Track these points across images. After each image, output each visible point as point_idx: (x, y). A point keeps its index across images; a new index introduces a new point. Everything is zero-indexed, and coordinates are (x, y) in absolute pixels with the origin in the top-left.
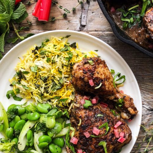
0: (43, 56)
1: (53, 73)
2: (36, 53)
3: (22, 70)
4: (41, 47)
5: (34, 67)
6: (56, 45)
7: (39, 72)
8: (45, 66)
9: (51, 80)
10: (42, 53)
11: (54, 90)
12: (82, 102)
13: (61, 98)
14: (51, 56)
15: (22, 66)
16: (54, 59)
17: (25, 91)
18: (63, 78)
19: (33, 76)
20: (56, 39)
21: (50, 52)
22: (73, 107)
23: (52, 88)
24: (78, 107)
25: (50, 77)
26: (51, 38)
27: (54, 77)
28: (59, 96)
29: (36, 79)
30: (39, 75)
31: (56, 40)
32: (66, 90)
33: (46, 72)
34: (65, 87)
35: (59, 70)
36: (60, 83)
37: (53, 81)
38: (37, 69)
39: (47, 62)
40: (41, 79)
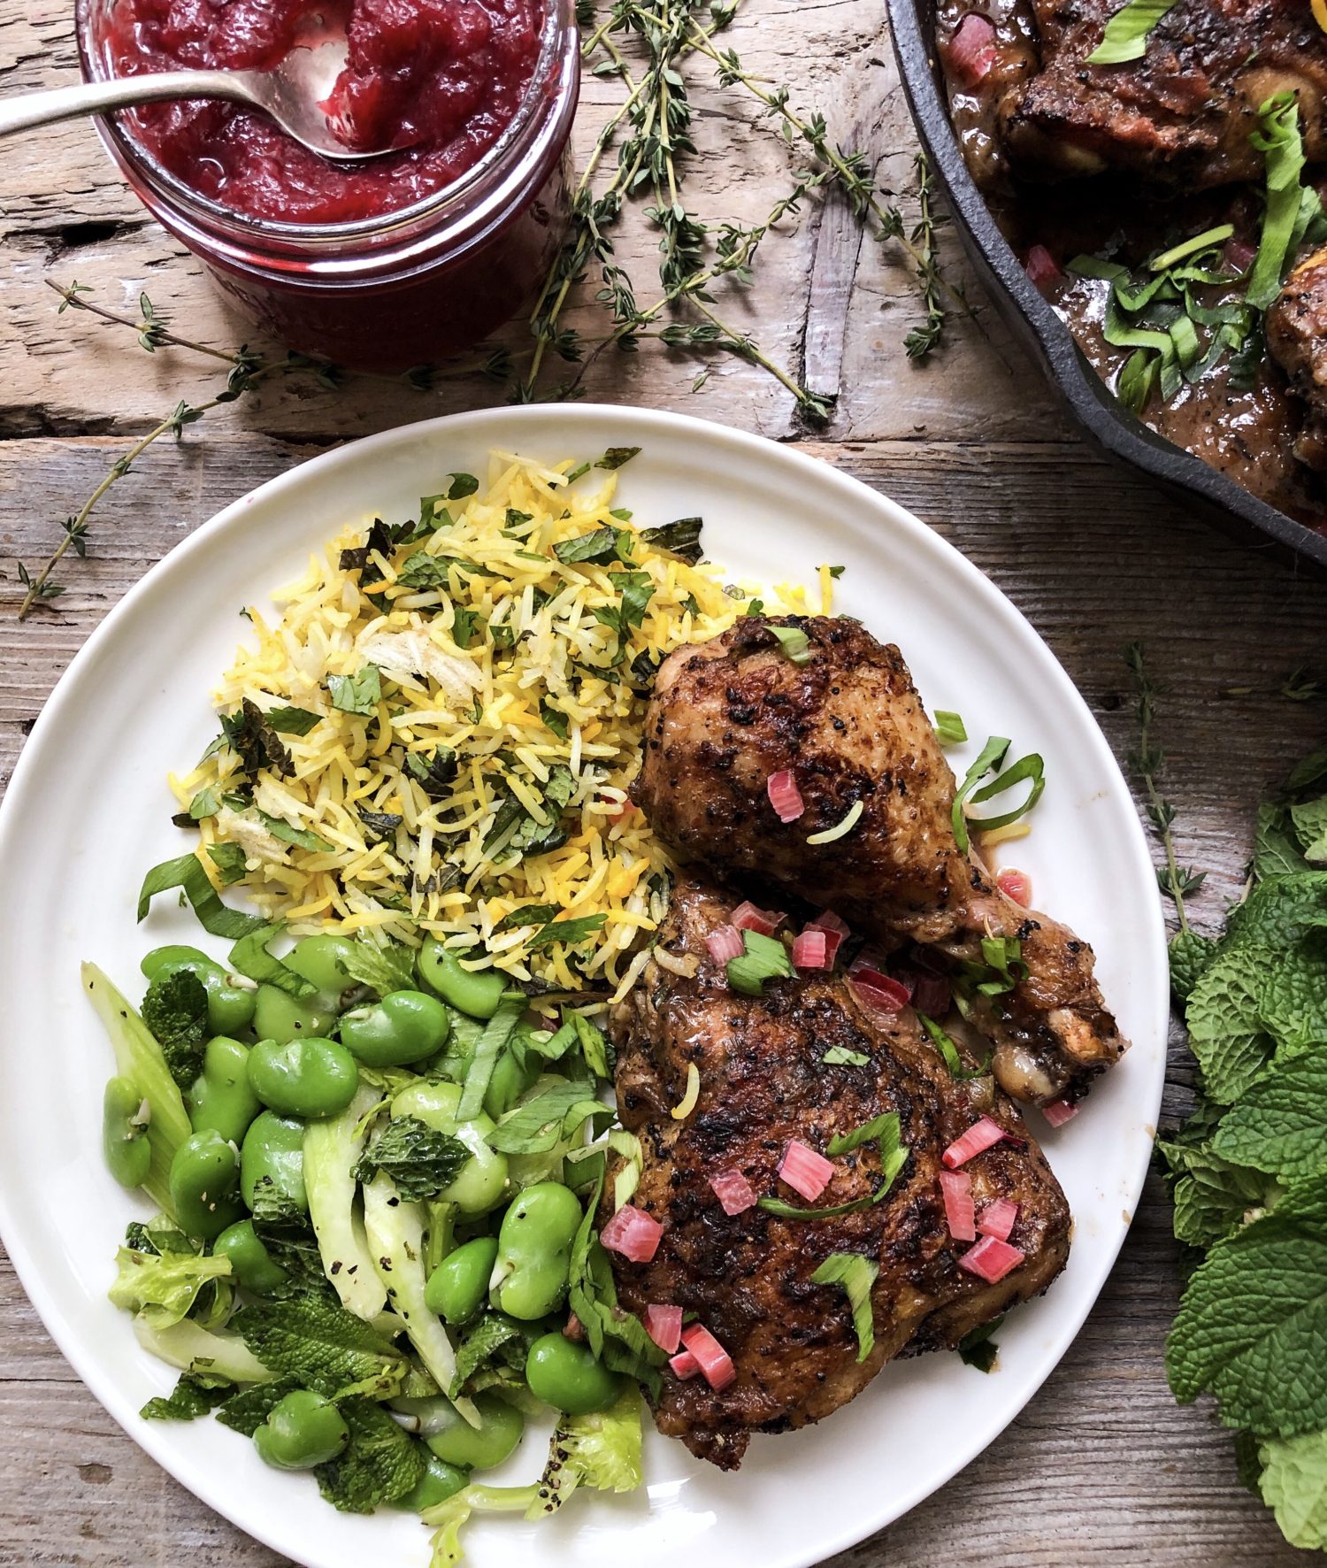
0: (427, 599)
1: (497, 725)
2: (372, 574)
3: (265, 704)
4: (411, 524)
5: (357, 680)
6: (528, 518)
7: (392, 714)
8: (437, 669)
9: (486, 778)
10: (417, 574)
11: (504, 852)
12: (722, 945)
13: (559, 918)
14: (488, 598)
15: (265, 672)
16: (506, 619)
17: (288, 860)
18: (575, 765)
19: (349, 746)
20: (531, 475)
21: (483, 570)
22: (652, 977)
23: (489, 839)
24: (684, 979)
25: (474, 762)
26: (494, 468)
27: (510, 761)
28: (544, 899)
29: (375, 772)
30: (396, 743)
31: (527, 482)
32: (597, 855)
33: (445, 718)
34: (591, 835)
35: (542, 702)
36: (555, 802)
37: (499, 785)
38: (376, 693)
39: (458, 643)
40: (407, 771)
